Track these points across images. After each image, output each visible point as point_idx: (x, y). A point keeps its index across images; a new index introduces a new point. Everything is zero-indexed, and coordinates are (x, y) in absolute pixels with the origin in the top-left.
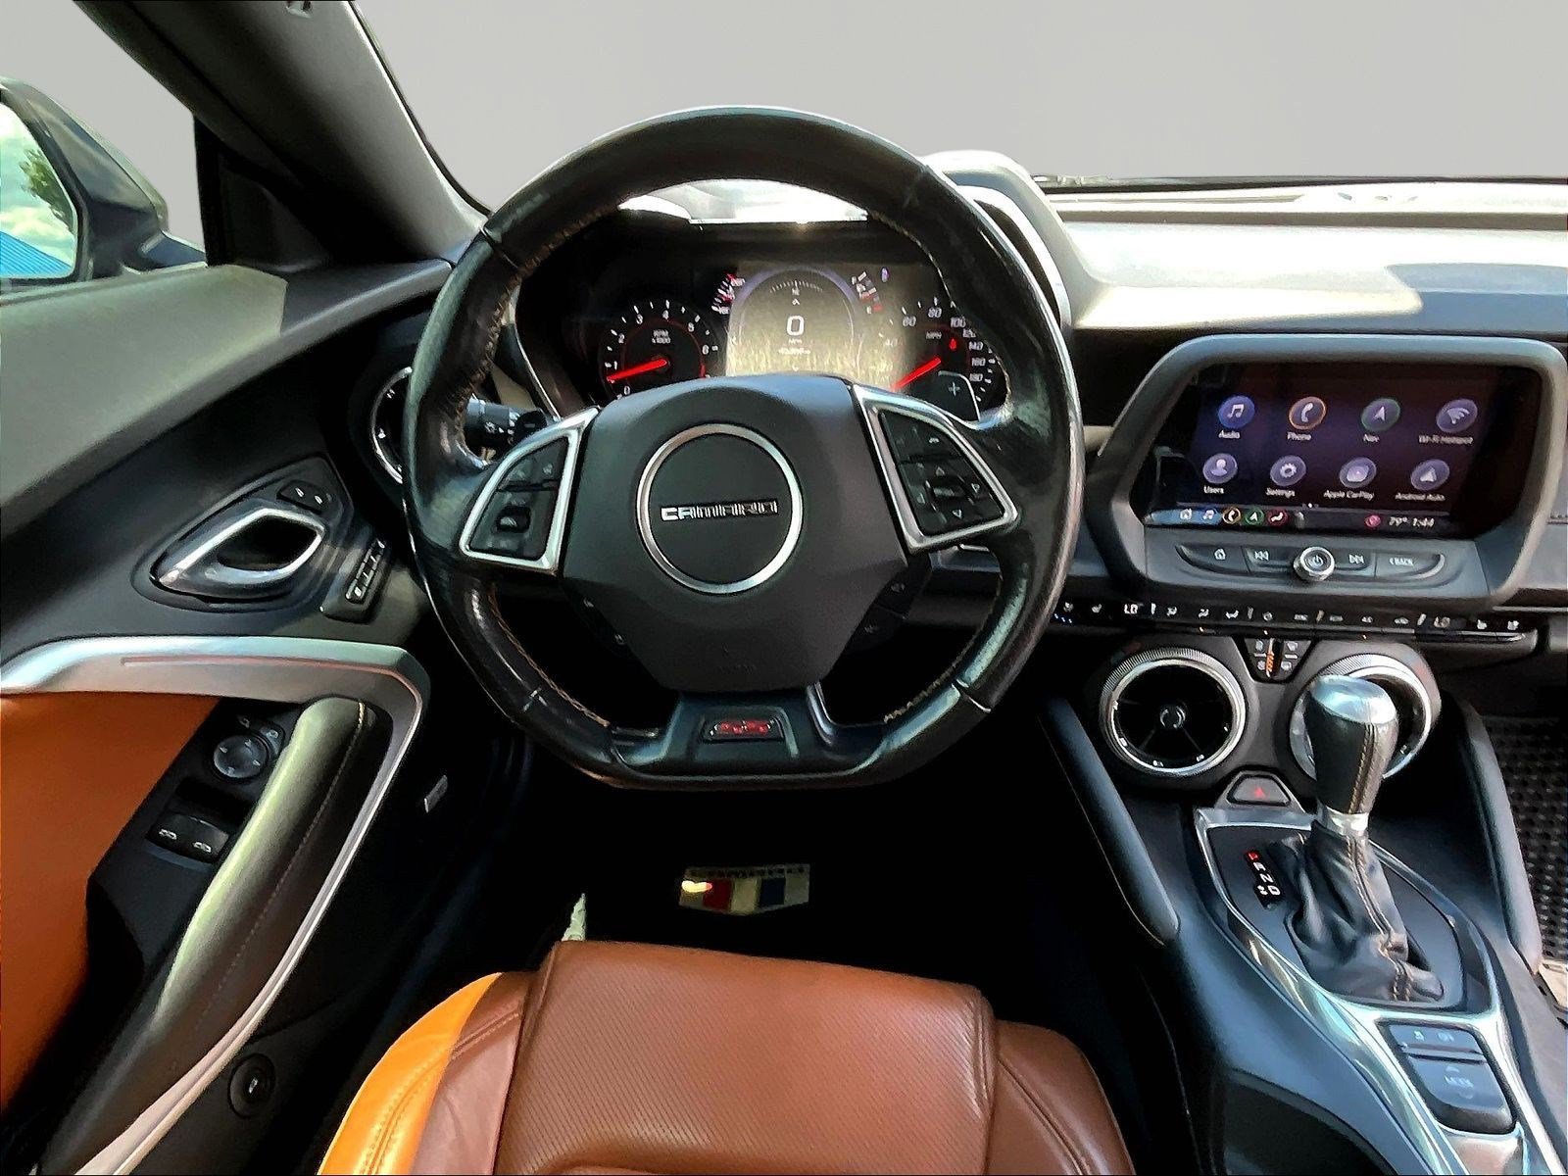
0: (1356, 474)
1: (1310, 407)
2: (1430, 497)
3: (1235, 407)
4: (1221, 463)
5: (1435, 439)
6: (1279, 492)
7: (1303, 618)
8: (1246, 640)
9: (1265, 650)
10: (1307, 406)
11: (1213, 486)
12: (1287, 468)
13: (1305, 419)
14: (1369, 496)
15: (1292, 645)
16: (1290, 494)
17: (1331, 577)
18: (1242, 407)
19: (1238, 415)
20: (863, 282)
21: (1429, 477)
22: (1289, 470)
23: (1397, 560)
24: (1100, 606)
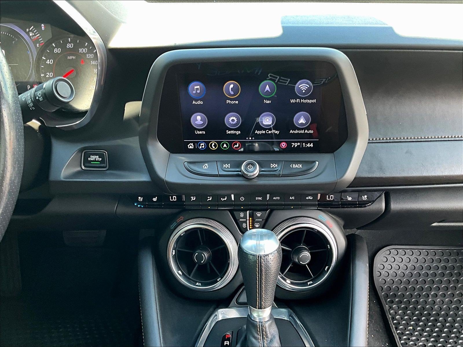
0: (267, 120)
1: (232, 86)
2: (306, 131)
3: (196, 87)
4: (199, 118)
5: (298, 100)
6: (233, 132)
7: (260, 199)
8: (235, 212)
9: (245, 217)
10: (230, 86)
11: (200, 130)
12: (232, 119)
13: (232, 93)
14: (277, 132)
15: (259, 214)
16: (238, 133)
17: (259, 176)
18: (198, 87)
19: (198, 92)
20: (31, 31)
21: (302, 121)
22: (233, 120)
23: (294, 165)
24: (156, 197)
